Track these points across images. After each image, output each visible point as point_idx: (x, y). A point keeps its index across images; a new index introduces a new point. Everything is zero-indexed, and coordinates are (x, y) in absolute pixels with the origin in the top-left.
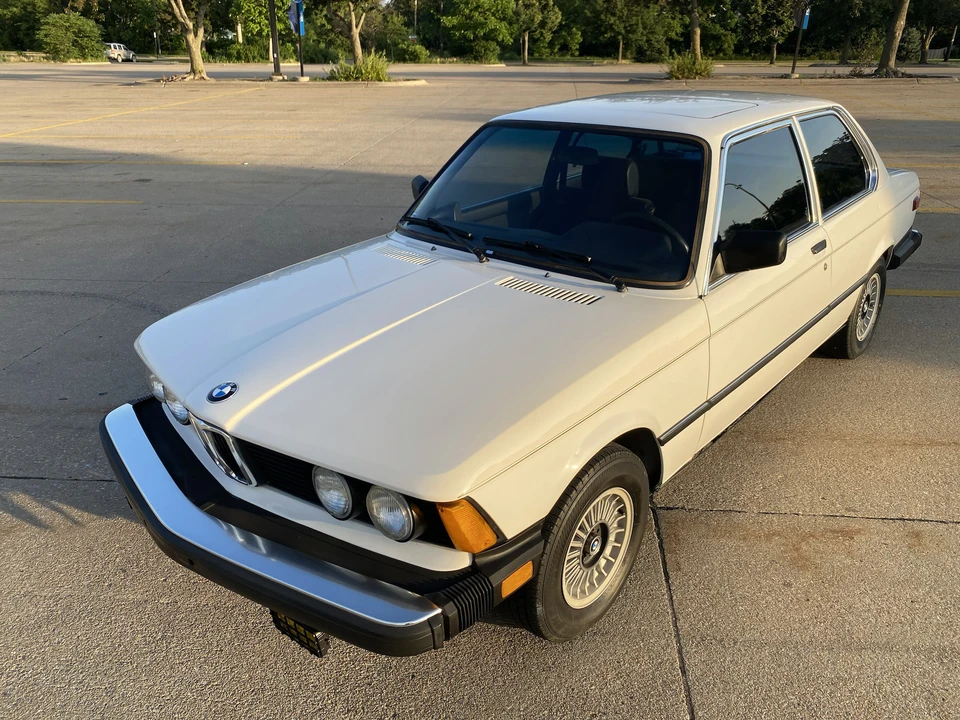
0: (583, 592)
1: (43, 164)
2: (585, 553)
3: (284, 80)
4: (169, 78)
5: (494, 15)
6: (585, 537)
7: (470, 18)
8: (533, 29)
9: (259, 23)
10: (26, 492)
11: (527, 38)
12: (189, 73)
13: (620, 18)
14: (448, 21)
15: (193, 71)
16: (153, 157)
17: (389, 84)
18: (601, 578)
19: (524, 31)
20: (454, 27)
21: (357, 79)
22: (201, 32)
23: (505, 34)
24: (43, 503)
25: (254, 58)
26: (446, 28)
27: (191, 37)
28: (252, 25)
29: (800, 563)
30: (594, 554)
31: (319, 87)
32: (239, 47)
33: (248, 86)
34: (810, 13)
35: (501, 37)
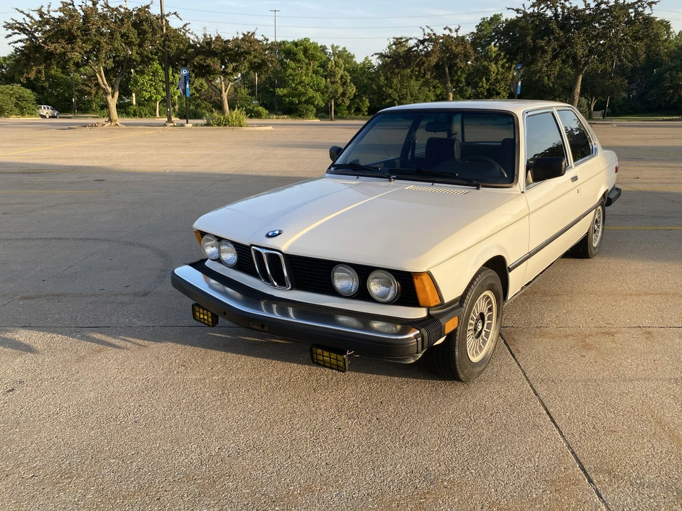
0: (477, 352)
1: (24, 173)
2: (475, 330)
3: (174, 126)
4: (94, 125)
5: (312, 88)
6: (474, 323)
7: (296, 89)
8: (337, 97)
9: (150, 92)
10: (101, 333)
11: (333, 103)
12: (108, 122)
13: (395, 90)
14: (281, 91)
15: (110, 120)
16: (100, 168)
17: (248, 129)
18: (484, 342)
19: (331, 99)
20: (285, 95)
21: (225, 125)
22: (117, 94)
23: (319, 100)
24: (115, 338)
25: (146, 115)
26: (279, 96)
27: (109, 98)
28: (145, 93)
29: (588, 347)
30: (479, 330)
31: (200, 130)
32: (135, 107)
33: (150, 130)
34: (522, 84)
35: (317, 101)
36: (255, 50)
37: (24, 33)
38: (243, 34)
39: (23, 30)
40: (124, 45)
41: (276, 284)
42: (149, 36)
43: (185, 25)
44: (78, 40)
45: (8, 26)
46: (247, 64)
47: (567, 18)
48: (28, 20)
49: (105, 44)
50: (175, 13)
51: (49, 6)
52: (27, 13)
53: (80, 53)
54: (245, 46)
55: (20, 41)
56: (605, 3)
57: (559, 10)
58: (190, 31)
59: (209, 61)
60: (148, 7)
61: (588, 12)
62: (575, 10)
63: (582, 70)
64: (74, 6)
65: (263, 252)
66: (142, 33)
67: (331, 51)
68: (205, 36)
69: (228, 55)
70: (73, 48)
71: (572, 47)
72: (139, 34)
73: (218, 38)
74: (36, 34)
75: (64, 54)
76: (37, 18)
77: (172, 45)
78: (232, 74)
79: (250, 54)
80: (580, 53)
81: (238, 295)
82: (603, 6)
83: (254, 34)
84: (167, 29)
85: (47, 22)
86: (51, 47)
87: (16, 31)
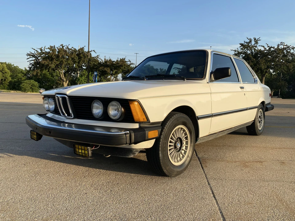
0: (177, 160)
2: (175, 147)
6: (174, 142)
36: (124, 65)
37: (34, 57)
38: (120, 59)
39: (34, 56)
40: (72, 62)
41: (66, 115)
42: (83, 59)
43: (98, 56)
44: (54, 60)
45: (28, 55)
46: (121, 70)
47: (256, 54)
48: (36, 52)
49: (64, 62)
50: (94, 51)
51: (45, 47)
52: (36, 49)
53: (55, 65)
54: (121, 64)
55: (32, 60)
56: (273, 48)
57: (253, 51)
58: (99, 58)
59: (106, 69)
60: (83, 48)
61: (265, 51)
62: (260, 51)
63: (264, 75)
64: (55, 48)
66: (80, 58)
67: (160, 71)
68: (105, 59)
69: (113, 67)
70: (52, 63)
71: (259, 65)
72: (79, 59)
73: (110, 60)
74: (39, 58)
75: (48, 65)
76: (40, 51)
77: (92, 62)
78: (115, 75)
79: (122, 66)
80: (263, 67)
82: (272, 49)
83: (125, 59)
84: (90, 57)
85: (43, 53)
86: (43, 62)
87: (31, 57)
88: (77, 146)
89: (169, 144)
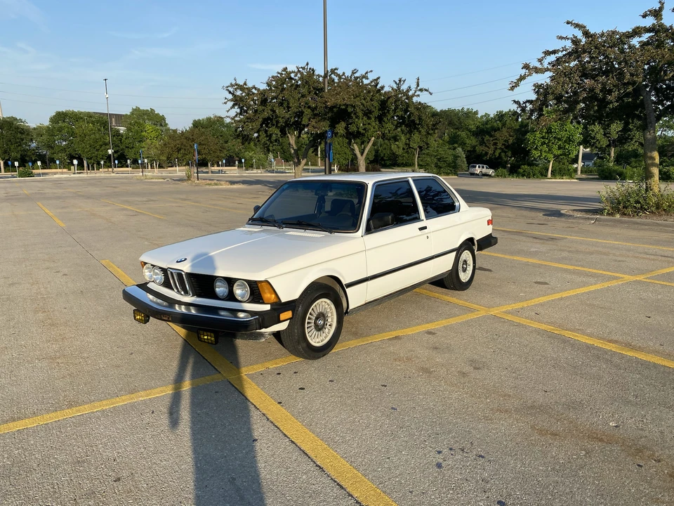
6: (315, 315)
30: (320, 325)
41: (183, 293)
65: (173, 271)
81: (165, 303)
88: (202, 332)
89: (307, 321)
